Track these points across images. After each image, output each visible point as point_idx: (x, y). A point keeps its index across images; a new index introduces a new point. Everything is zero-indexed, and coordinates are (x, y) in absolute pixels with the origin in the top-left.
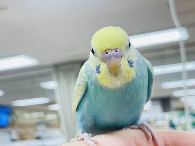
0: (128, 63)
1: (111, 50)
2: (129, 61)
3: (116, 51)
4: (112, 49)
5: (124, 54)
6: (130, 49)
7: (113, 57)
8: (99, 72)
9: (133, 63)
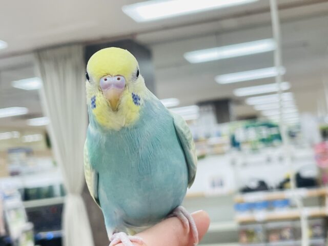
0: (133, 97)
1: (112, 76)
2: (134, 96)
3: (119, 79)
4: (114, 75)
5: (128, 84)
6: (138, 79)
7: (113, 85)
8: (95, 106)
9: (139, 99)
